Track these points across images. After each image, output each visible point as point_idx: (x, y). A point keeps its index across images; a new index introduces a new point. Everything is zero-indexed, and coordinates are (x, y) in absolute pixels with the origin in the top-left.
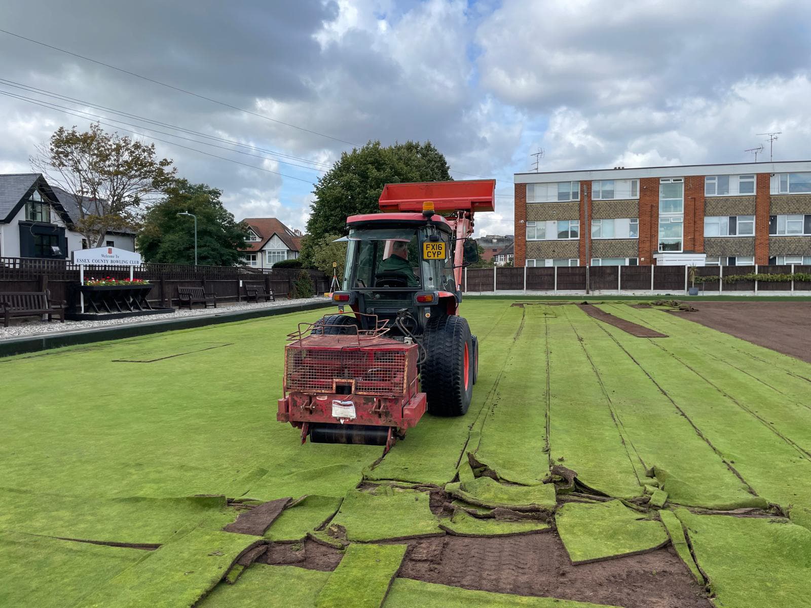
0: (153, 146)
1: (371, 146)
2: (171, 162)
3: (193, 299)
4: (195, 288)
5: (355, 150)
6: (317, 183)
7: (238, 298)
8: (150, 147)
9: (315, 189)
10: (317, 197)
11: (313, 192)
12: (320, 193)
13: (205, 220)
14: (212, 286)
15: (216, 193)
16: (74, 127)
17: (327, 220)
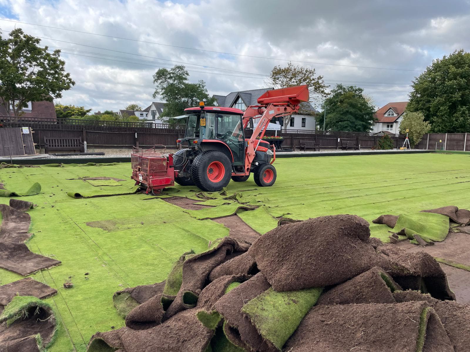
0: (314, 70)
1: (457, 53)
2: (322, 77)
3: (306, 147)
4: (310, 141)
5: (444, 57)
6: (414, 80)
7: (337, 147)
8: (313, 71)
9: (413, 84)
10: (414, 89)
11: (412, 86)
12: (415, 86)
13: (349, 106)
14: (321, 141)
15: (361, 90)
16: (279, 66)
17: (419, 103)
